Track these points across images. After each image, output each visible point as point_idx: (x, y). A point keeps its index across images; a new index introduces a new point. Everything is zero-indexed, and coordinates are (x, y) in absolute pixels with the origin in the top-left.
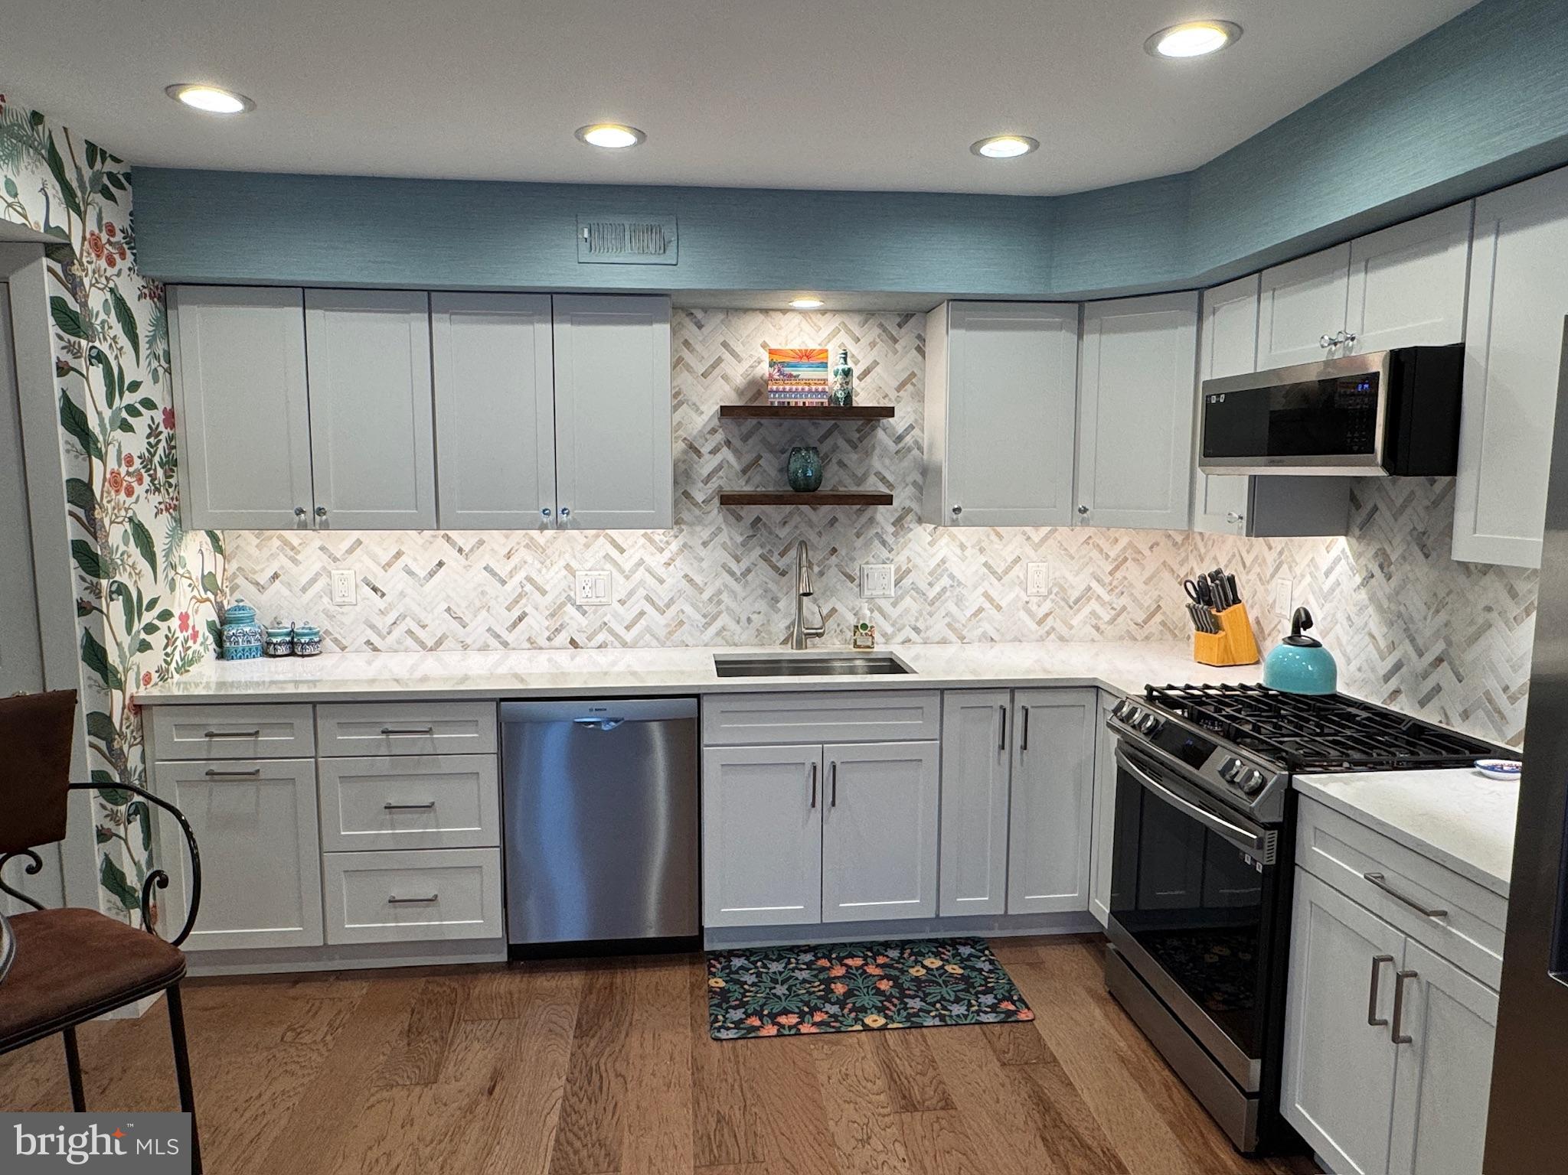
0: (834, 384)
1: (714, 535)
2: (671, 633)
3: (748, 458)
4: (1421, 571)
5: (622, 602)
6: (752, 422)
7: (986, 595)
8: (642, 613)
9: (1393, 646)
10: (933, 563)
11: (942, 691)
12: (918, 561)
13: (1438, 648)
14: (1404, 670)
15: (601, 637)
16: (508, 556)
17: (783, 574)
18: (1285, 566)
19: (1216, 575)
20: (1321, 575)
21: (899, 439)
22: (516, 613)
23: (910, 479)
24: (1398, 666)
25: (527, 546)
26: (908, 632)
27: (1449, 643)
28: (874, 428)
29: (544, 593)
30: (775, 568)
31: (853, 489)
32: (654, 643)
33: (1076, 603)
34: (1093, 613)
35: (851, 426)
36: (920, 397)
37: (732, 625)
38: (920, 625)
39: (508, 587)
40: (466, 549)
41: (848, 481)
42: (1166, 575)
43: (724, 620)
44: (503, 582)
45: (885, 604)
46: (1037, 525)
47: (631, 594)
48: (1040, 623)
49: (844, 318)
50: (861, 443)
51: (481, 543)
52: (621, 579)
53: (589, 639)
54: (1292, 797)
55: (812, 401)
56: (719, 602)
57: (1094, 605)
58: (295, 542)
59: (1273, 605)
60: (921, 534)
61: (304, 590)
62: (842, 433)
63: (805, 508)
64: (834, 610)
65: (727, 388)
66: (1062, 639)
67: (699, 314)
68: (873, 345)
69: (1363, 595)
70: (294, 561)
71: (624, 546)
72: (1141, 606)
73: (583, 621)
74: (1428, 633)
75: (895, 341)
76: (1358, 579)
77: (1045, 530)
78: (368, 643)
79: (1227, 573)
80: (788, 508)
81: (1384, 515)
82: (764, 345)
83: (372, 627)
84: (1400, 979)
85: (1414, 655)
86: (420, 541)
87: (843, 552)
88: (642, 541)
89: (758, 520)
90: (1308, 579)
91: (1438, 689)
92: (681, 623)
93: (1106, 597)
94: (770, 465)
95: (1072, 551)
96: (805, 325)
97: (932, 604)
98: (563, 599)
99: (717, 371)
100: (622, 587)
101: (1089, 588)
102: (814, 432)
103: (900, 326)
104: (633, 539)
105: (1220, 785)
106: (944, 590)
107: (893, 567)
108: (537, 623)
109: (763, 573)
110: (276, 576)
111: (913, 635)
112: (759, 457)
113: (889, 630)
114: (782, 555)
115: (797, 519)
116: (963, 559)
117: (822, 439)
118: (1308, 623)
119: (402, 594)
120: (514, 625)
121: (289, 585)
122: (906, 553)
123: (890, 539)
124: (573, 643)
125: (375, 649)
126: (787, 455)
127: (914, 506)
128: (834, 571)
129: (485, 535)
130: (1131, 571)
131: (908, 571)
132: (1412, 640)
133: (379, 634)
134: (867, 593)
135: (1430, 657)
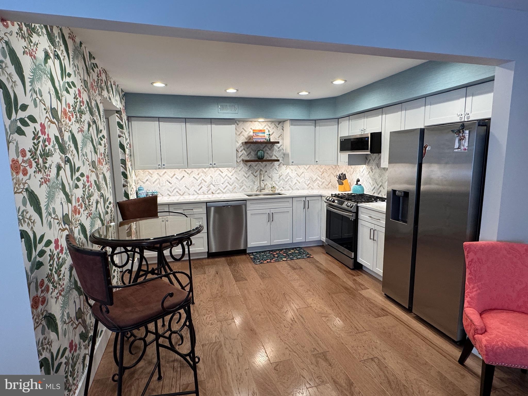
0: (267, 137)
1: (242, 169)
2: (233, 190)
3: (249, 152)
4: (378, 170)
5: (223, 184)
6: (249, 145)
7: (297, 180)
8: (227, 186)
9: (373, 185)
10: (286, 174)
11: (293, 198)
12: (283, 173)
13: (381, 183)
14: (375, 189)
15: (218, 191)
16: (198, 174)
17: (256, 177)
18: (355, 172)
19: (342, 174)
20: (361, 173)
21: (279, 148)
22: (200, 187)
23: (281, 156)
24: (374, 188)
25: (202, 172)
26: (282, 188)
27: (382, 183)
28: (274, 146)
29: (206, 182)
30: (254, 176)
31: (270, 159)
32: (230, 192)
33: (315, 181)
34: (318, 183)
35: (269, 145)
36: (283, 139)
37: (246, 188)
38: (284, 187)
39: (198, 181)
40: (189, 173)
41: (268, 156)
42: (332, 175)
43: (244, 187)
44: (197, 180)
45: (277, 182)
46: (306, 165)
47: (224, 182)
48: (308, 186)
49: (268, 123)
50: (271, 149)
51: (192, 172)
52: (222, 178)
53: (216, 192)
54: (357, 207)
55: (262, 140)
56: (243, 183)
57: (318, 181)
58: (152, 173)
59: (352, 179)
60: (284, 167)
61: (154, 183)
62: (267, 147)
63: (260, 163)
64: (266, 184)
65: (244, 138)
66: (312, 189)
67: (238, 122)
68: (273, 128)
69: (368, 176)
70: (151, 176)
71: (223, 171)
72: (327, 181)
73: (215, 188)
74: (379, 181)
75: (278, 127)
76: (367, 173)
77: (308, 166)
78: (168, 194)
79: (344, 173)
80: (257, 163)
81: (371, 161)
82: (251, 129)
83: (169, 191)
84: (374, 231)
85: (377, 186)
86: (179, 171)
87: (268, 172)
88: (227, 170)
89: (251, 165)
90: (359, 173)
91: (381, 191)
92: (235, 188)
93: (320, 180)
94: (253, 154)
95: (314, 170)
96: (259, 124)
97: (286, 182)
98: (210, 183)
99: (241, 134)
100: (223, 180)
101: (317, 178)
102: (262, 147)
103: (278, 124)
104: (224, 170)
105: (346, 207)
106: (288, 179)
107: (278, 175)
108: (205, 189)
109: (252, 177)
110: (147, 180)
111: (282, 189)
112: (251, 152)
113: (278, 188)
114: (256, 173)
115: (258, 165)
116: (292, 173)
117: (263, 148)
118: (359, 181)
119: (175, 183)
120: (200, 189)
121: (150, 182)
122: (281, 172)
123: (277, 169)
124: (212, 193)
125: (170, 196)
126: (256, 152)
127: (282, 162)
128: (266, 176)
129: (194, 170)
130: (325, 174)
131: (281, 175)
132: (376, 183)
133: (170, 192)
134: (273, 180)
135: (379, 186)
